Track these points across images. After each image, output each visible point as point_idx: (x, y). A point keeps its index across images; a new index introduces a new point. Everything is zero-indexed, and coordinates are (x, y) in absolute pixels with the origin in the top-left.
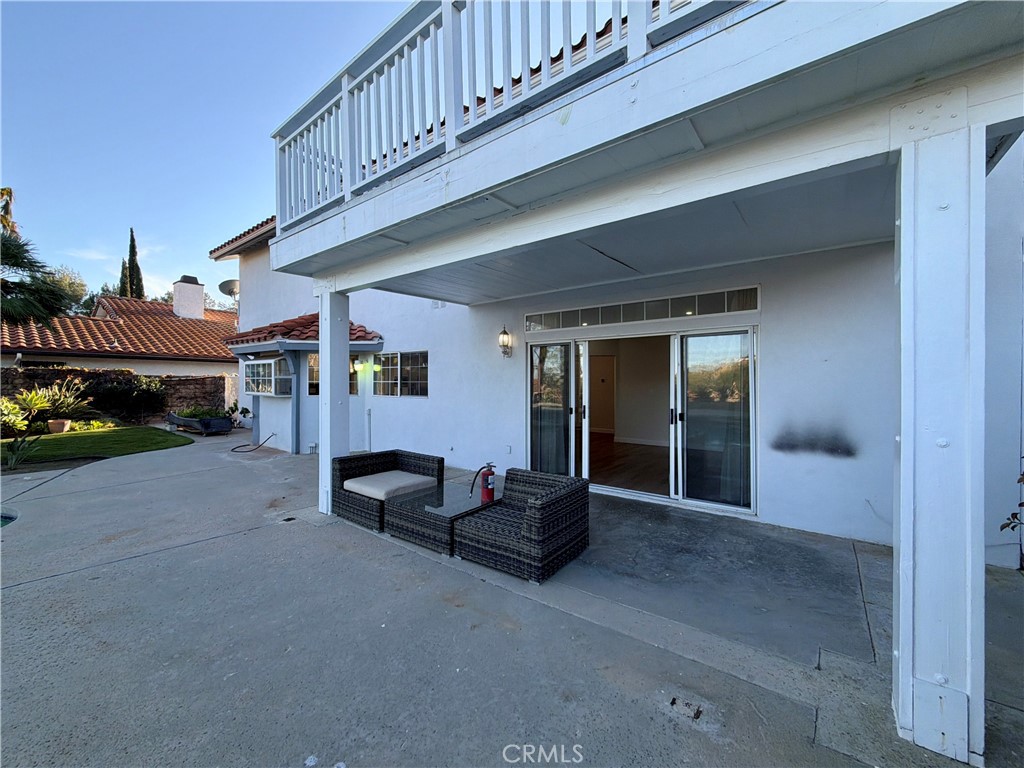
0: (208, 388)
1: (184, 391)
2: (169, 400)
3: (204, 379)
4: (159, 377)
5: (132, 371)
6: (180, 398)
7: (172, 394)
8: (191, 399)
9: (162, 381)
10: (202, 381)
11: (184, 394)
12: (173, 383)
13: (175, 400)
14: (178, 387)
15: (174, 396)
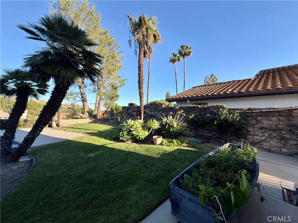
1: (265, 123)
2: (250, 129)
5: (224, 105)
6: (262, 128)
7: (253, 124)
8: (274, 130)
9: (242, 113)
11: (264, 126)
12: (255, 115)
13: (256, 130)
14: (259, 118)
15: (256, 126)
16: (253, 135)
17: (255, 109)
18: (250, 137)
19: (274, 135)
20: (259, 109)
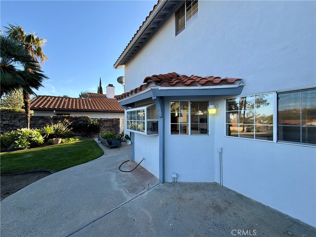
0: (114, 123)
1: (106, 124)
2: (101, 128)
3: (113, 119)
4: (97, 119)
5: (88, 116)
6: (105, 127)
7: (102, 126)
8: (109, 127)
9: (99, 121)
10: (112, 120)
11: (106, 126)
12: (102, 121)
13: (103, 128)
14: (104, 123)
15: (103, 126)
16: (102, 130)
17: (103, 119)
18: (101, 131)
19: (109, 129)
20: (104, 119)
